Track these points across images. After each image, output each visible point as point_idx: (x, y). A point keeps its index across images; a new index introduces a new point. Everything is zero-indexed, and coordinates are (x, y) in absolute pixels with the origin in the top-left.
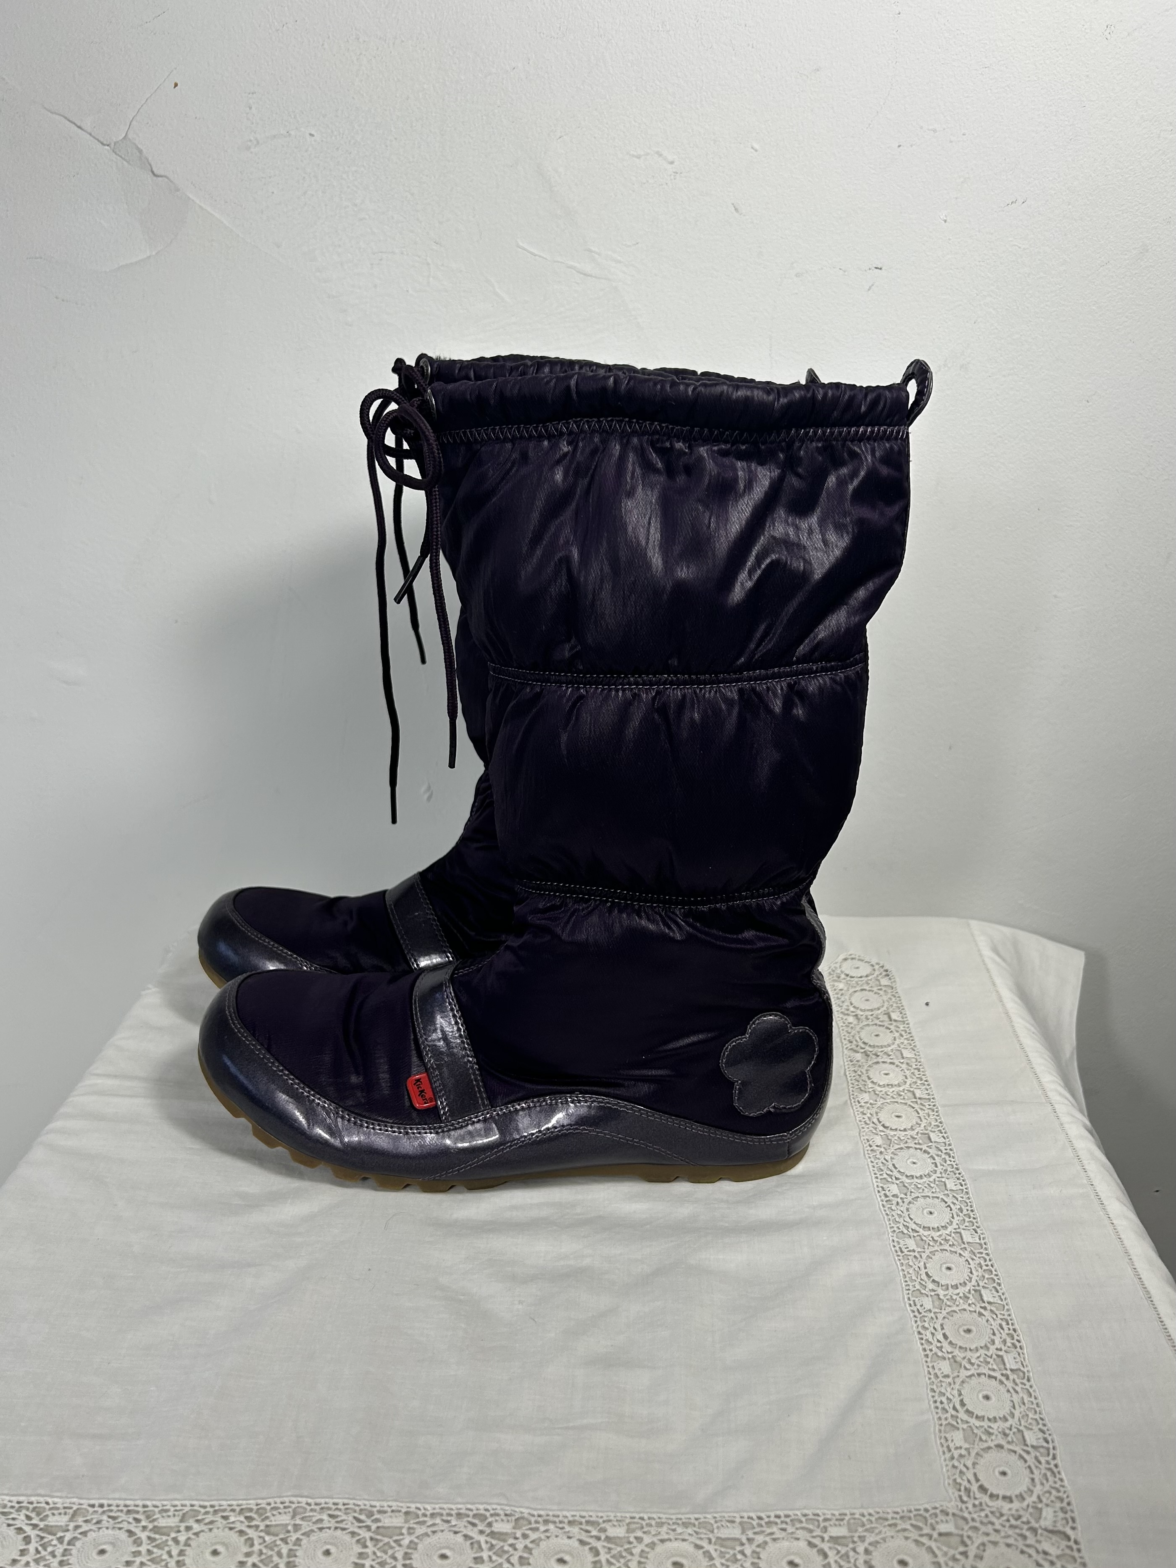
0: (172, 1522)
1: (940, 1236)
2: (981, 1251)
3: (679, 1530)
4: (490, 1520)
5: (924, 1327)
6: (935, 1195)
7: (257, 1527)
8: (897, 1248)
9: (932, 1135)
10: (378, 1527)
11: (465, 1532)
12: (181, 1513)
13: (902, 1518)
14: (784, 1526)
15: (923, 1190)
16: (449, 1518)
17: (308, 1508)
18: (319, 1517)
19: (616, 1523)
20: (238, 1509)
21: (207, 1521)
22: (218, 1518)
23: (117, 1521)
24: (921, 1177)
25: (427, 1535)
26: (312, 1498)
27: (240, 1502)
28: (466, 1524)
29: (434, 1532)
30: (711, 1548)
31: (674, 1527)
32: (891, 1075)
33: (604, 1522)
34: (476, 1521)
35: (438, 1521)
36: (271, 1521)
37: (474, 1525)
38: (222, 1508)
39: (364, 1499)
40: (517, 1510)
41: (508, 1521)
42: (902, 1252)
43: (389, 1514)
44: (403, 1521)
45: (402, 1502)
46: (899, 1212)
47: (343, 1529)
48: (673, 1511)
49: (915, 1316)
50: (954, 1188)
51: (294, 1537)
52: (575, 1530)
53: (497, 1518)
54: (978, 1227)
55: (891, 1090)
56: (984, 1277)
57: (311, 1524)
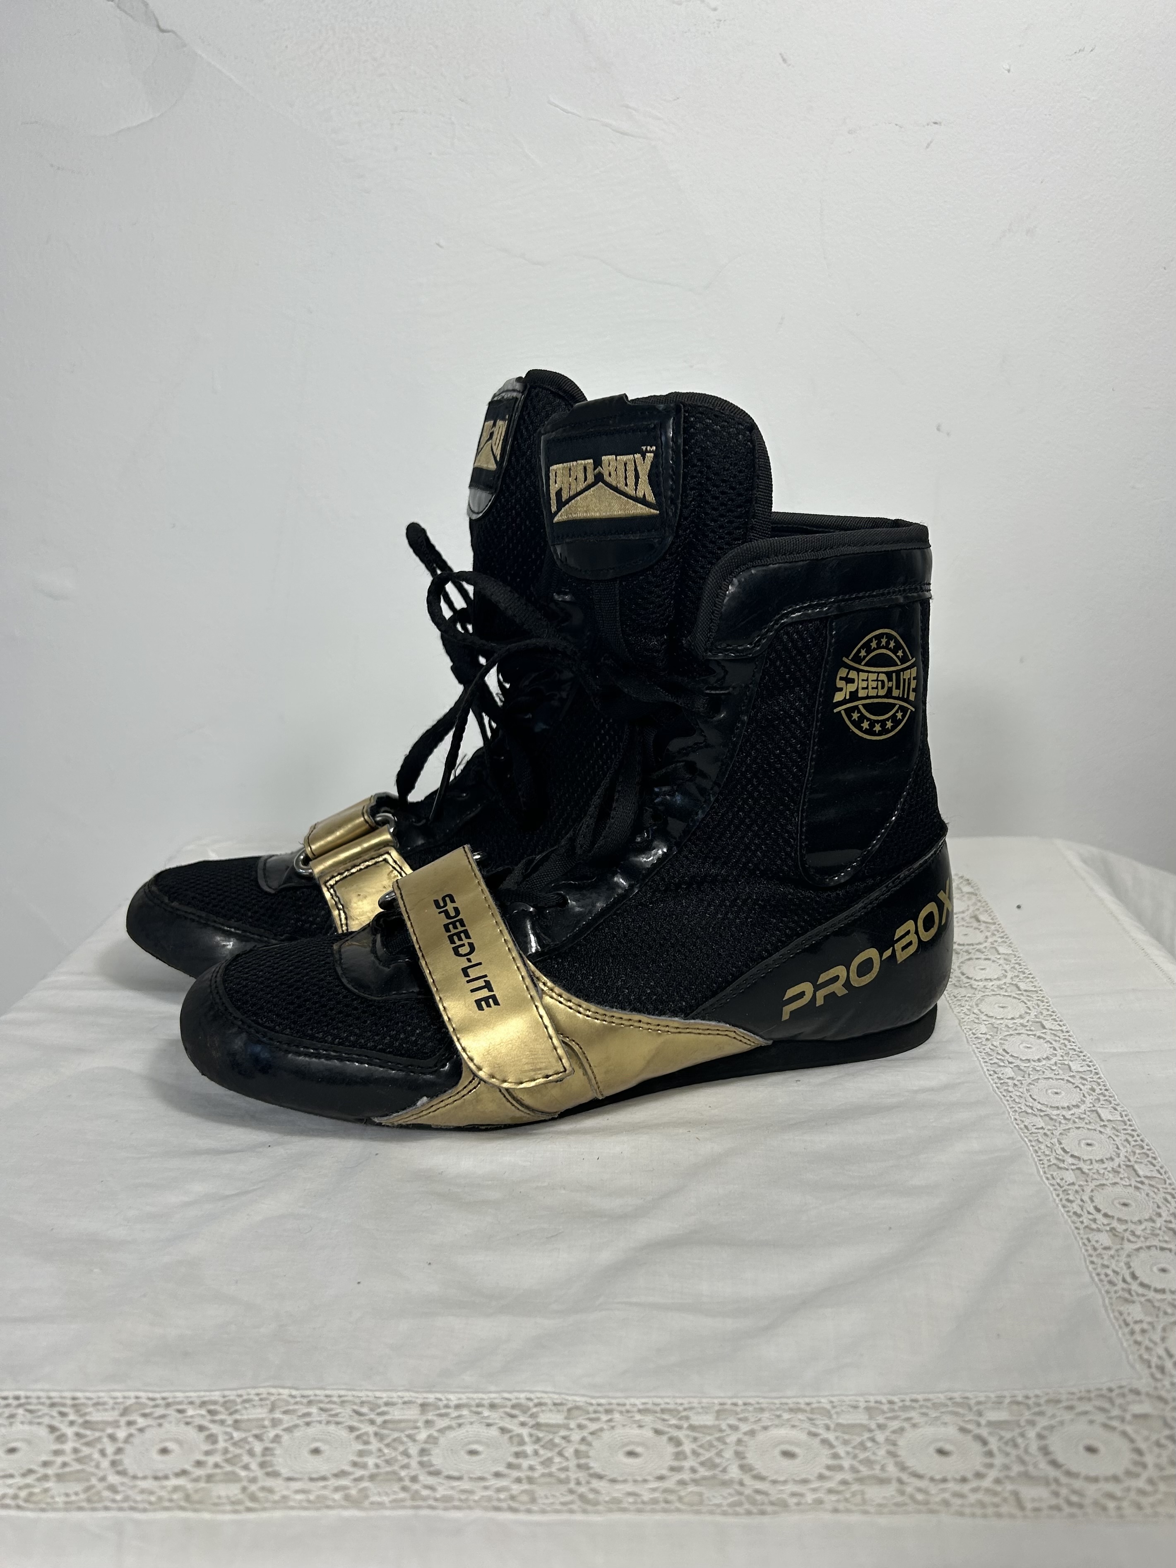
0: (110, 1416)
1: (1072, 1114)
2: (1125, 1127)
3: (786, 1416)
4: (535, 1410)
5: (1068, 1200)
6: (1058, 1077)
7: (222, 1422)
8: (1022, 1126)
9: (1045, 1023)
10: (385, 1422)
11: (502, 1424)
12: (122, 1407)
13: (1081, 1399)
14: (924, 1410)
15: (1044, 1072)
16: (480, 1409)
17: (292, 1401)
18: (306, 1410)
19: (700, 1410)
20: (198, 1401)
21: (156, 1415)
22: (171, 1411)
23: (35, 1415)
24: (1039, 1060)
25: (450, 1428)
26: (297, 1389)
27: (202, 1394)
28: (503, 1415)
29: (460, 1425)
30: (831, 1436)
31: (778, 1413)
32: (988, 969)
33: (685, 1410)
34: (514, 1412)
35: (465, 1412)
36: (242, 1415)
37: (513, 1416)
38: (177, 1400)
39: (367, 1390)
40: (570, 1398)
41: (559, 1411)
42: (1028, 1129)
43: (400, 1406)
44: (419, 1412)
45: (417, 1392)
46: (1018, 1094)
47: (337, 1423)
48: (774, 1394)
49: (1055, 1190)
50: (1081, 1069)
51: (272, 1434)
52: (648, 1419)
53: (544, 1408)
54: (1118, 1105)
55: (991, 984)
56: (1134, 1153)
57: (295, 1417)
